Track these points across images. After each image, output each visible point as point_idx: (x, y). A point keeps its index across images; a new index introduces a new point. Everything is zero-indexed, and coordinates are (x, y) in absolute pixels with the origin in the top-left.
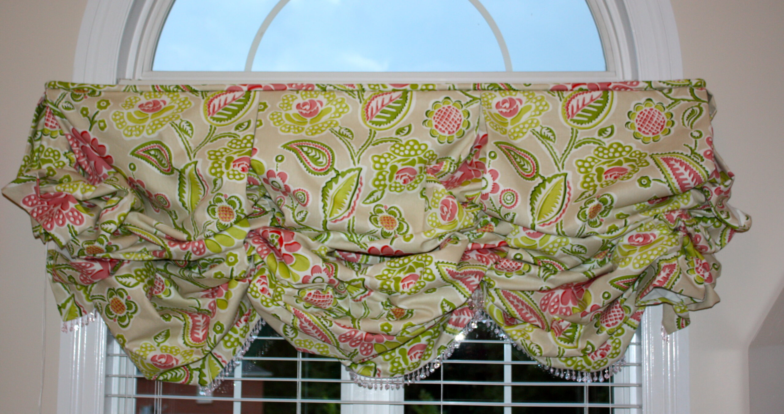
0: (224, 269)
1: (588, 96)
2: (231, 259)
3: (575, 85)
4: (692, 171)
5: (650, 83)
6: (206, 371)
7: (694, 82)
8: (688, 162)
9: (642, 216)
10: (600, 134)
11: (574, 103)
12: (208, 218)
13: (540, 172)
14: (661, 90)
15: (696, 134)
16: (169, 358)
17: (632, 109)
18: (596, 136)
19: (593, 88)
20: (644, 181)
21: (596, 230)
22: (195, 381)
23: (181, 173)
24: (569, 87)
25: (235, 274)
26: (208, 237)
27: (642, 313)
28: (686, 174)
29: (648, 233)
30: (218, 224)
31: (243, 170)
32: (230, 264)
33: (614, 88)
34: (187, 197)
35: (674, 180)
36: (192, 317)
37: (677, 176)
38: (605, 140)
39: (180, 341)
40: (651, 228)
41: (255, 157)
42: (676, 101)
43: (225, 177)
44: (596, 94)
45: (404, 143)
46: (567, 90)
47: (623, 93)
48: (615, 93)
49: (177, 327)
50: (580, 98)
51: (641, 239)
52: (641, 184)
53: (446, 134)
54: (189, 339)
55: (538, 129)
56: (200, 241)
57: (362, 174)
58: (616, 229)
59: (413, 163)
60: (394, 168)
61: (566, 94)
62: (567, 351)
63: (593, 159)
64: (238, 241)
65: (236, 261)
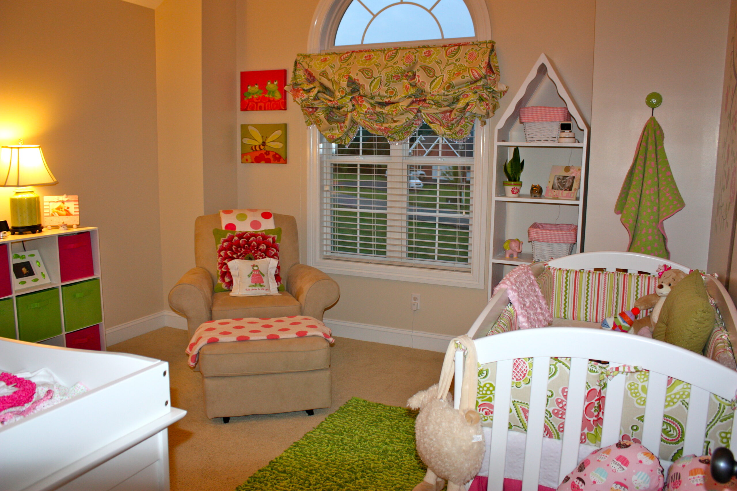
0: (345, 109)
1: (453, 48)
2: (347, 106)
3: (449, 45)
4: (478, 73)
5: (473, 42)
6: (346, 140)
7: (488, 42)
8: (477, 70)
9: (464, 88)
10: (456, 61)
11: (449, 51)
12: (338, 94)
13: (436, 75)
14: (477, 45)
15: (483, 60)
16: (333, 136)
17: (467, 52)
18: (454, 62)
19: (455, 45)
20: (463, 77)
21: (449, 93)
22: (343, 143)
23: (331, 80)
24: (448, 45)
25: (348, 110)
26: (338, 100)
27: (475, 120)
28: (476, 74)
29: (467, 94)
30: (341, 96)
31: (347, 79)
32: (346, 107)
33: (462, 45)
34: (335, 87)
35: (472, 76)
36: (340, 124)
37: (473, 75)
38: (457, 63)
39: (337, 131)
40: (468, 92)
41: (350, 75)
42: (481, 48)
43: (341, 81)
44: (456, 47)
45: (395, 67)
46: (447, 46)
47: (465, 47)
48: (462, 47)
49: (335, 127)
50: (451, 49)
51: (466, 96)
52: (462, 78)
53: (408, 64)
54: (340, 131)
55: (437, 60)
56: (336, 101)
57: (382, 78)
58: (456, 93)
59: (398, 73)
60: (392, 76)
61: (447, 48)
62: (447, 133)
63: (453, 70)
64: (348, 100)
65: (348, 106)
